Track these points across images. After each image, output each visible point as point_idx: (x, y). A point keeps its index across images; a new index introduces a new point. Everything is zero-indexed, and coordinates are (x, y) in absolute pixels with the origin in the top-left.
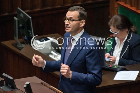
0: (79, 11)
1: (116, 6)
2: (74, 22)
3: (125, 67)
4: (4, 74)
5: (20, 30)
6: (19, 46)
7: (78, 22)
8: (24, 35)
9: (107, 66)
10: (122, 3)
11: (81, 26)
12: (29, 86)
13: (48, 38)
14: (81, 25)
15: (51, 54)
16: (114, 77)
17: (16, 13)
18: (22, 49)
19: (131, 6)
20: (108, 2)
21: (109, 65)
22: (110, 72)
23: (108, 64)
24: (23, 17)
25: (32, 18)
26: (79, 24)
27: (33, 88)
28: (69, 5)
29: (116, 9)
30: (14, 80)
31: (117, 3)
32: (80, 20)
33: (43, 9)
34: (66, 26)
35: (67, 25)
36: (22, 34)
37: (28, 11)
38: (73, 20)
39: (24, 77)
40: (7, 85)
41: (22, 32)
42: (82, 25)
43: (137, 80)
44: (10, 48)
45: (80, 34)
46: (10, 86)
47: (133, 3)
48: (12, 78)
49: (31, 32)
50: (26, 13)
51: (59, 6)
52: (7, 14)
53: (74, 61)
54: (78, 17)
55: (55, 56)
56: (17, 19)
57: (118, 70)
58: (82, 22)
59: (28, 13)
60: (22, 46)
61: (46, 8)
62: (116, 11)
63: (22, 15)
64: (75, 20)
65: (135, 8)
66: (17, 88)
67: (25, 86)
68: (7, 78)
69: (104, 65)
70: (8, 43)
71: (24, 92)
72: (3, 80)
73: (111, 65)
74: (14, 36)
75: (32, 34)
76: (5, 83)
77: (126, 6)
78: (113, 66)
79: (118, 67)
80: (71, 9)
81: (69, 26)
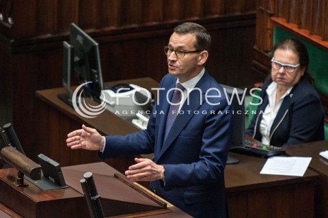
0: (197, 33)
1: (269, 26)
2: (187, 56)
4: (41, 156)
5: (76, 69)
7: (194, 55)
8: (82, 79)
9: (247, 145)
10: (281, 21)
11: (199, 64)
12: (90, 180)
13: (132, 85)
14: (199, 61)
15: (137, 118)
16: (261, 168)
17: (68, 33)
19: (299, 28)
20: (254, 17)
21: (253, 145)
23: (249, 142)
24: (81, 42)
25: (100, 45)
26: (196, 59)
28: (175, 21)
29: (269, 31)
30: (62, 168)
31: (271, 20)
32: (198, 51)
33: (122, 28)
35: (173, 61)
36: (78, 76)
37: (92, 30)
38: (185, 52)
40: (46, 177)
41: (79, 73)
42: (203, 61)
43: (307, 176)
45: (196, 79)
46: (53, 180)
47: (303, 22)
48: (56, 164)
49: (98, 74)
50: (88, 34)
51: (155, 23)
52: (49, 35)
54: (195, 46)
55: (144, 123)
56: (69, 46)
57: (270, 154)
58: (202, 56)
61: (128, 26)
62: (268, 35)
63: (79, 38)
64: (190, 52)
66: (66, 185)
67: (83, 181)
68: (47, 163)
69: (242, 144)
70: (49, 94)
71: (81, 192)
72: (39, 168)
73: (255, 145)
74: (64, 80)
75: (98, 78)
76: (42, 174)
77: (289, 26)
78: (260, 147)
79: (270, 149)
80: (179, 30)
81: (177, 63)
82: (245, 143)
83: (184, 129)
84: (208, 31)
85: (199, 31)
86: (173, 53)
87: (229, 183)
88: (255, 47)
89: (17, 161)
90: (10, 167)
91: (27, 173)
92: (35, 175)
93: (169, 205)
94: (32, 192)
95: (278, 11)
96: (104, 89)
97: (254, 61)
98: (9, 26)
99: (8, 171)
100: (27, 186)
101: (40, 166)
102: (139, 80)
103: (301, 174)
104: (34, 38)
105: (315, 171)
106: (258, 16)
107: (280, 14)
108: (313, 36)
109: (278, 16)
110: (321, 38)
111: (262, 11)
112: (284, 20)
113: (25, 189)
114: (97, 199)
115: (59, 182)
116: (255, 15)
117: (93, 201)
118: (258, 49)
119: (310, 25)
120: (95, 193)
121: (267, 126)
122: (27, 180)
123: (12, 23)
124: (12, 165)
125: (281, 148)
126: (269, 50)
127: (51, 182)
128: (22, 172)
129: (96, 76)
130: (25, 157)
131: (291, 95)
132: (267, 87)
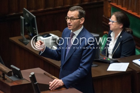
0: (79, 10)
1: (109, 6)
2: (75, 21)
4: (12, 66)
5: (26, 28)
6: (25, 41)
7: (78, 20)
8: (29, 32)
9: (101, 59)
10: (114, 4)
12: (33, 76)
13: (50, 34)
14: (80, 23)
16: (107, 68)
17: (22, 12)
18: (28, 44)
19: (122, 7)
20: (102, 3)
21: (103, 58)
22: (104, 64)
23: (102, 57)
24: (28, 16)
25: (36, 17)
27: (37, 78)
28: (69, 6)
29: (109, 9)
30: (21, 71)
31: (110, 4)
32: (80, 18)
33: (46, 9)
34: (68, 24)
36: (27, 31)
37: (33, 11)
38: (74, 19)
39: (29, 68)
40: (14, 75)
43: (127, 71)
44: (17, 43)
46: (17, 76)
47: (124, 4)
48: (19, 69)
49: (36, 30)
50: (31, 12)
51: (60, 7)
52: (14, 14)
53: (74, 53)
54: (78, 16)
56: (23, 18)
57: (111, 62)
60: (27, 41)
61: (48, 9)
62: (109, 11)
63: (27, 14)
64: (76, 19)
65: (126, 8)
66: (23, 78)
67: (30, 76)
69: (99, 58)
70: (15, 39)
71: (29, 81)
72: (11, 71)
74: (21, 33)
75: (36, 31)
76: (13, 74)
77: (118, 6)
78: (107, 59)
79: (111, 60)
80: (71, 9)
81: (71, 24)
83: (74, 52)
84: (84, 9)
85: (80, 10)
86: (69, 19)
88: (103, 16)
91: (6, 73)
92: (9, 74)
94: (9, 82)
95: (113, 0)
97: (103, 22)
100: (6, 79)
101: (11, 70)
102: (54, 31)
103: (125, 70)
104: (8, 15)
105: (131, 69)
106: (104, 2)
108: (129, 10)
109: (113, 2)
110: (132, 11)
111: (106, 0)
112: (116, 4)
113: (5, 80)
114: (37, 84)
115: (20, 77)
117: (35, 85)
118: (105, 17)
119: (127, 6)
120: (36, 81)
121: (111, 50)
122: (6, 76)
125: (116, 59)
126: (110, 17)
127: (17, 77)
128: (4, 73)
129: (35, 31)
130: (5, 67)
131: (121, 37)
132: (111, 33)
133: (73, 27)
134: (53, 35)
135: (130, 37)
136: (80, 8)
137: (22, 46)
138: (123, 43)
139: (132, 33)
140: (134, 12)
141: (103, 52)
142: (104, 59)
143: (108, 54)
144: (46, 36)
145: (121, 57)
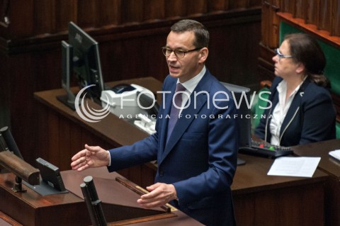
0: (195, 30)
1: (275, 21)
2: (187, 56)
3: (292, 149)
4: (39, 160)
5: (76, 69)
6: (72, 102)
8: (81, 80)
9: (253, 146)
10: (287, 16)
11: (200, 62)
12: (90, 185)
13: (133, 85)
14: (199, 59)
15: (139, 119)
16: (268, 170)
17: (67, 32)
19: (306, 23)
20: (259, 12)
21: (259, 145)
23: (256, 142)
24: (80, 41)
25: (99, 44)
26: (196, 58)
28: (178, 17)
29: (275, 27)
30: (61, 172)
31: (277, 16)
32: (197, 49)
33: (123, 26)
35: (174, 62)
36: (77, 76)
38: (185, 52)
40: (45, 182)
41: (79, 73)
42: (203, 59)
43: (315, 177)
44: (52, 105)
46: (52, 185)
47: (310, 17)
48: (55, 169)
49: (98, 74)
50: (87, 32)
51: (156, 20)
52: (47, 35)
53: (186, 135)
54: (194, 44)
55: (146, 124)
56: (68, 45)
57: (277, 155)
58: (202, 53)
59: (91, 33)
61: (129, 24)
62: (274, 31)
63: (78, 37)
64: (189, 51)
65: (315, 27)
66: (65, 189)
67: (83, 185)
68: (46, 168)
69: (248, 144)
70: (48, 96)
71: (81, 197)
72: (38, 173)
73: (262, 145)
74: (62, 81)
75: (99, 78)
76: (41, 179)
77: (296, 21)
78: (267, 147)
79: (278, 149)
81: (178, 63)
82: (252, 143)
83: (186, 131)
85: (197, 28)
87: (236, 186)
88: (261, 44)
89: (15, 166)
90: (7, 172)
91: (25, 177)
92: (33, 180)
93: (173, 209)
94: (31, 197)
95: (284, 7)
96: (105, 90)
97: (260, 58)
98: (6, 26)
99: (5, 177)
100: (25, 191)
101: (38, 170)
102: (141, 79)
103: (310, 175)
104: (32, 38)
105: (325, 171)
106: (263, 11)
107: (286, 9)
108: (321, 31)
109: (283, 11)
110: (329, 33)
111: (268, 7)
112: (291, 15)
113: (23, 195)
114: (98, 204)
115: (59, 187)
116: (260, 10)
117: (94, 206)
118: (264, 46)
119: (318, 20)
120: (96, 198)
121: (276, 125)
122: (25, 185)
123: (8, 23)
124: (10, 170)
125: (288, 148)
126: (276, 46)
127: (50, 187)
128: (20, 177)
129: (96, 76)
130: (23, 162)
131: (301, 94)
132: (277, 85)
133: (184, 71)
134: (139, 88)
135: (323, 95)
136: (197, 24)
137: (64, 112)
138: (306, 108)
139: (328, 86)
140: (335, 35)
141: (258, 130)
142: (261, 147)
143: (270, 136)
144: (122, 89)
145: (301, 142)
